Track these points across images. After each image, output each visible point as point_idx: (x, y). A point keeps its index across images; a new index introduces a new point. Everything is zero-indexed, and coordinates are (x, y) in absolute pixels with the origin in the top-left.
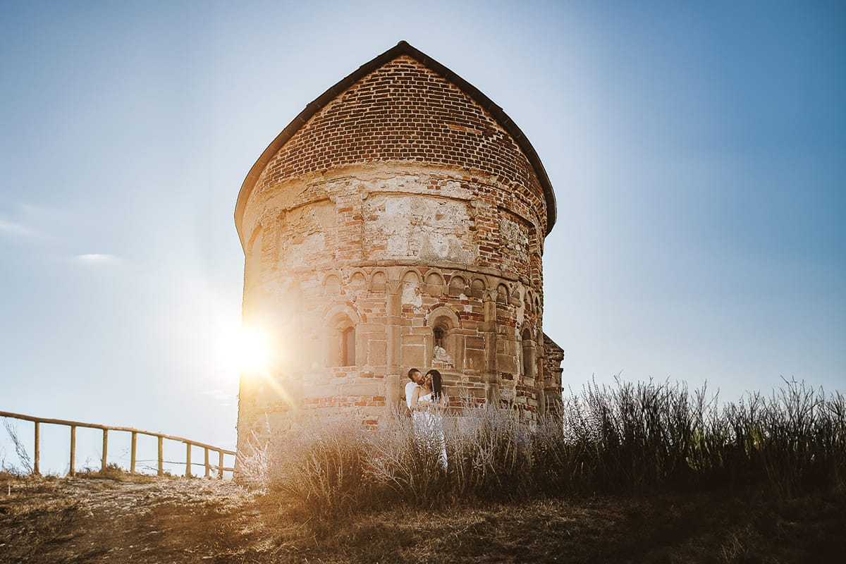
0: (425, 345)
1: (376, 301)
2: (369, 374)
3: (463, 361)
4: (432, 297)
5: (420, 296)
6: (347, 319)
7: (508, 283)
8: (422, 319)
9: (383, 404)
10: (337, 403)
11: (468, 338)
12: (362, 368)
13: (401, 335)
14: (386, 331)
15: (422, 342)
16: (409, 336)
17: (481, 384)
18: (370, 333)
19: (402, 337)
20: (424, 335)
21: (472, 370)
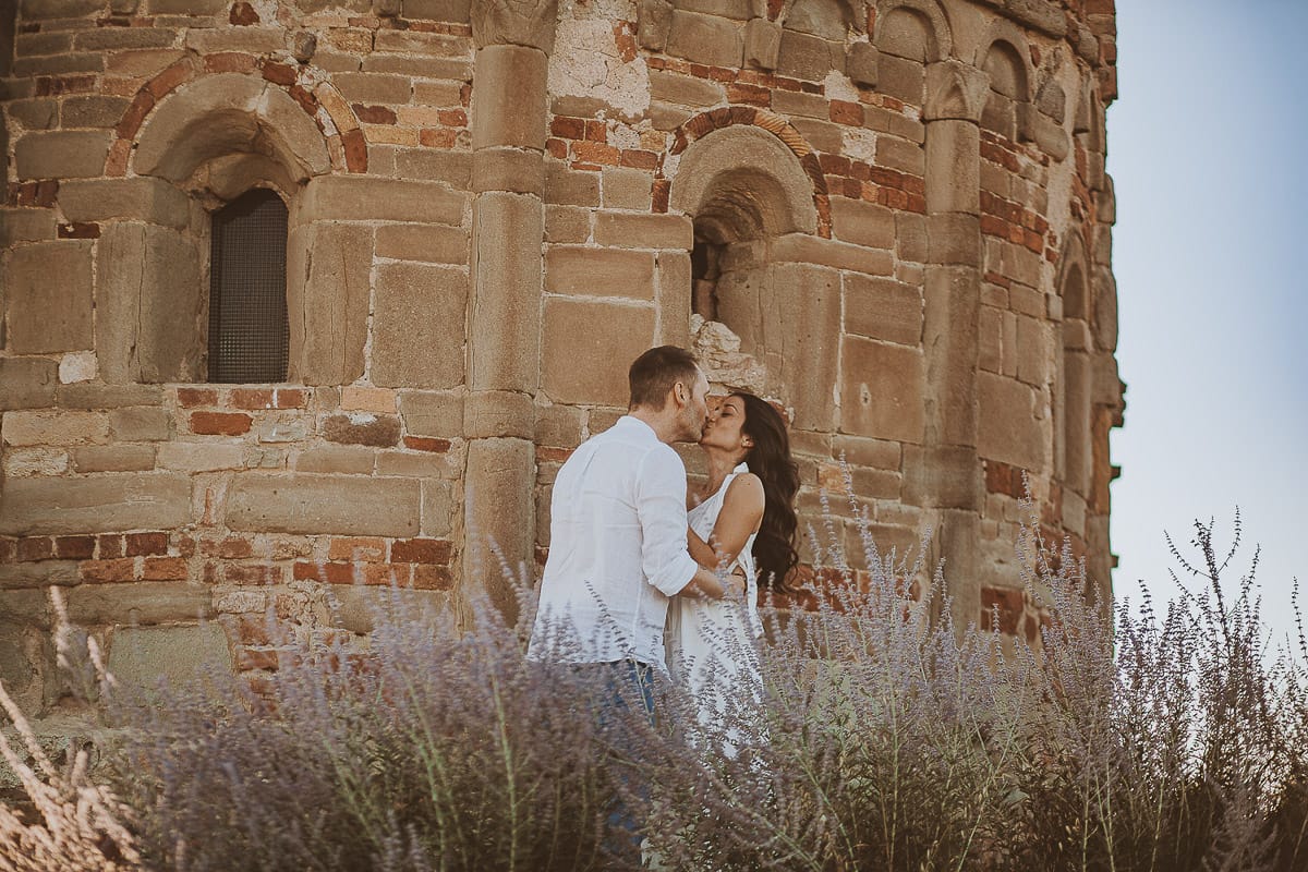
0: (656, 305)
1: (415, 68)
2: (372, 427)
3: (827, 392)
4: (699, 72)
5: (640, 62)
6: (256, 144)
7: (1024, 42)
8: (647, 176)
9: (444, 579)
10: (196, 566)
11: (856, 284)
12: (338, 397)
13: (545, 247)
14: (467, 223)
15: (643, 287)
16: (580, 252)
17: (906, 508)
18: (383, 225)
19: (549, 257)
20: (656, 253)
21: (867, 441)
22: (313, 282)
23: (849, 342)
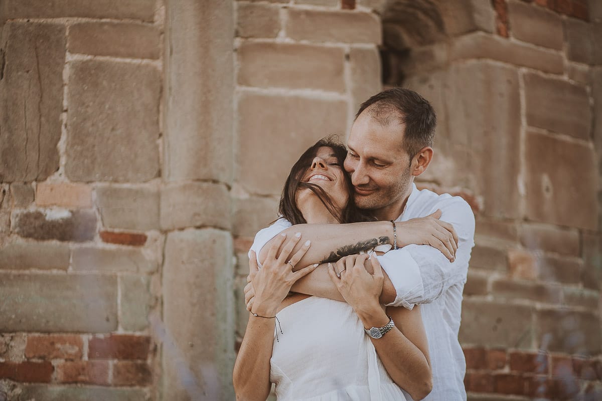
0: (348, 98)
2: (67, 222)
3: (513, 181)
9: (144, 375)
11: (533, 81)
12: (32, 194)
13: (238, 42)
14: (159, 19)
15: (334, 80)
16: (272, 47)
17: (587, 293)
18: (75, 23)
19: (242, 52)
20: (346, 48)
21: (550, 228)
22: (7, 80)
23: (530, 137)
